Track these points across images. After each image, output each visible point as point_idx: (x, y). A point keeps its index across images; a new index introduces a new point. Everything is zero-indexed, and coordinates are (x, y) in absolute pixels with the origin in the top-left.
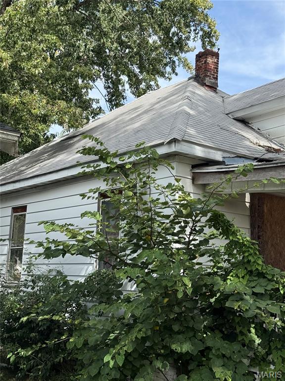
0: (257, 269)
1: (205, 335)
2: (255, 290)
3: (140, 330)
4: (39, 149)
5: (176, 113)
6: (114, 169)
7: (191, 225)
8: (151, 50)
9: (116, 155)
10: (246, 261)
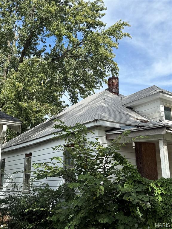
0: (138, 179)
1: (115, 214)
2: (137, 190)
3: (82, 214)
4: (38, 125)
5: (99, 106)
6: (69, 134)
7: (105, 160)
8: (89, 77)
9: (70, 128)
10: (132, 176)
